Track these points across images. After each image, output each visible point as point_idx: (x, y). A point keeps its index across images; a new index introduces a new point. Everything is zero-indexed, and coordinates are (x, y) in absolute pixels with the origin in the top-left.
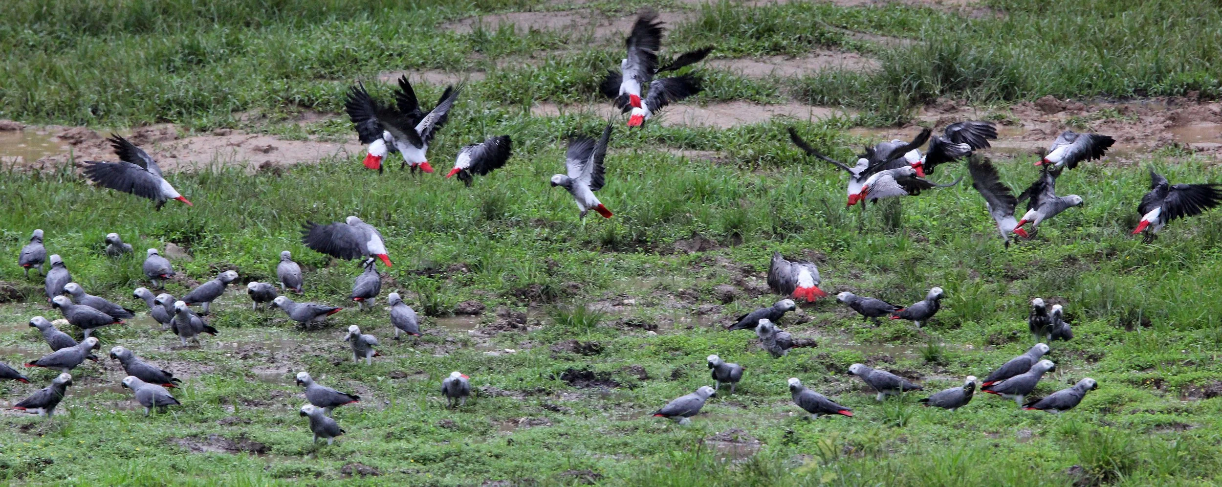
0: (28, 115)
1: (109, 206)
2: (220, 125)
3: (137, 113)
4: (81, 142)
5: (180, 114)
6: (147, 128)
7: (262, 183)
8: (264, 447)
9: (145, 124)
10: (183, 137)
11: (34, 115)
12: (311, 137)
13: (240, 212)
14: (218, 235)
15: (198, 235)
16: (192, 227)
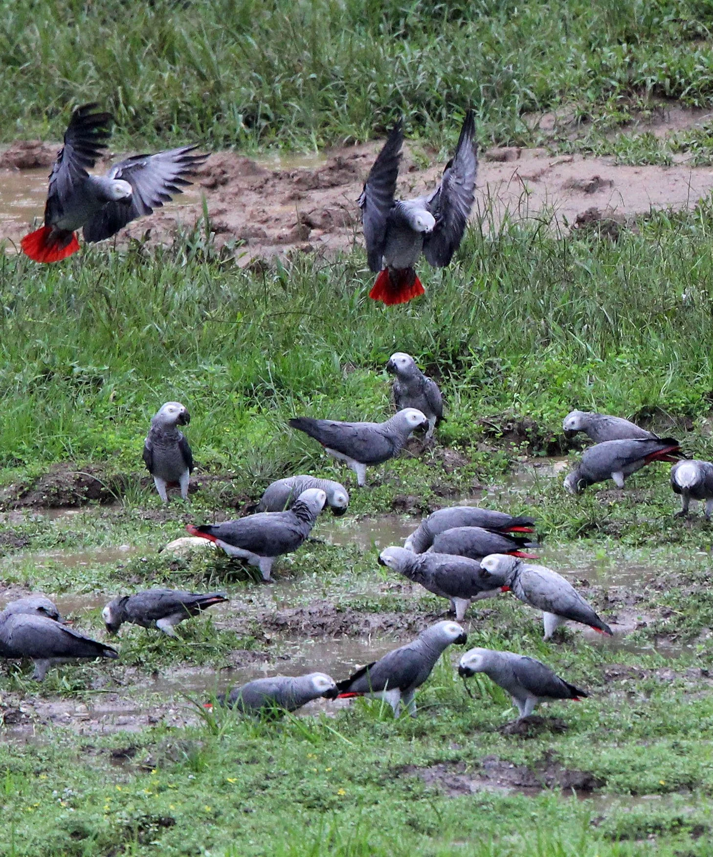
0: (119, 131)
1: (281, 309)
2: (498, 141)
3: (334, 121)
4: (224, 183)
5: (419, 119)
6: (356, 150)
7: (581, 253)
8: (591, 779)
9: (350, 143)
10: (425, 166)
11: (131, 132)
12: (678, 158)
13: (538, 313)
14: (495, 360)
15: (455, 361)
16: (443, 345)
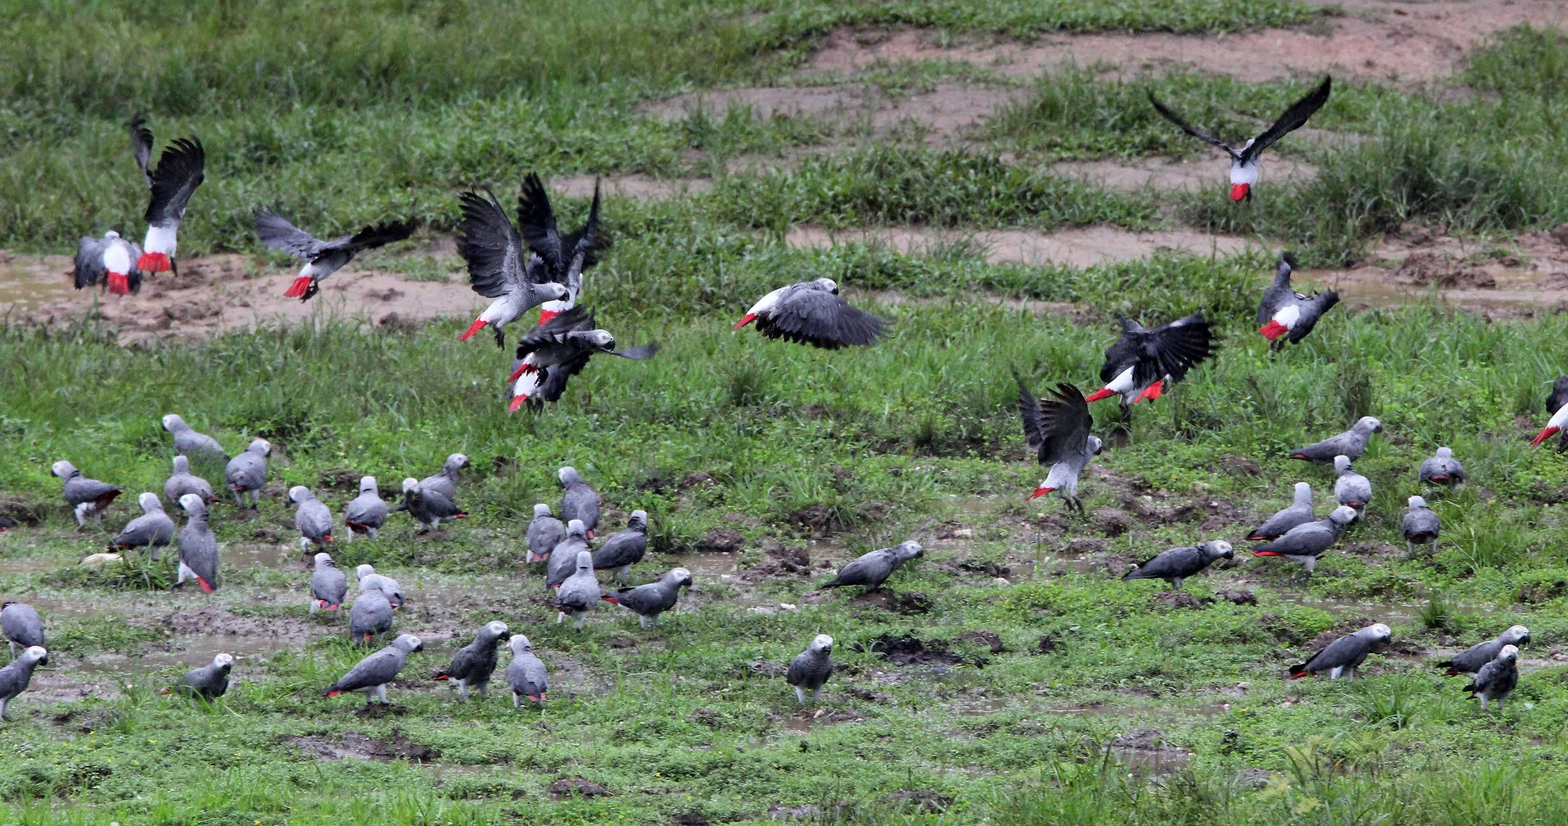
0: (16, 239)
5: (249, 240)
7: (390, 347)
8: (429, 752)
10: (257, 275)
11: (26, 240)
12: (454, 276)
13: (359, 392)
14: (329, 425)
15: (298, 426)
